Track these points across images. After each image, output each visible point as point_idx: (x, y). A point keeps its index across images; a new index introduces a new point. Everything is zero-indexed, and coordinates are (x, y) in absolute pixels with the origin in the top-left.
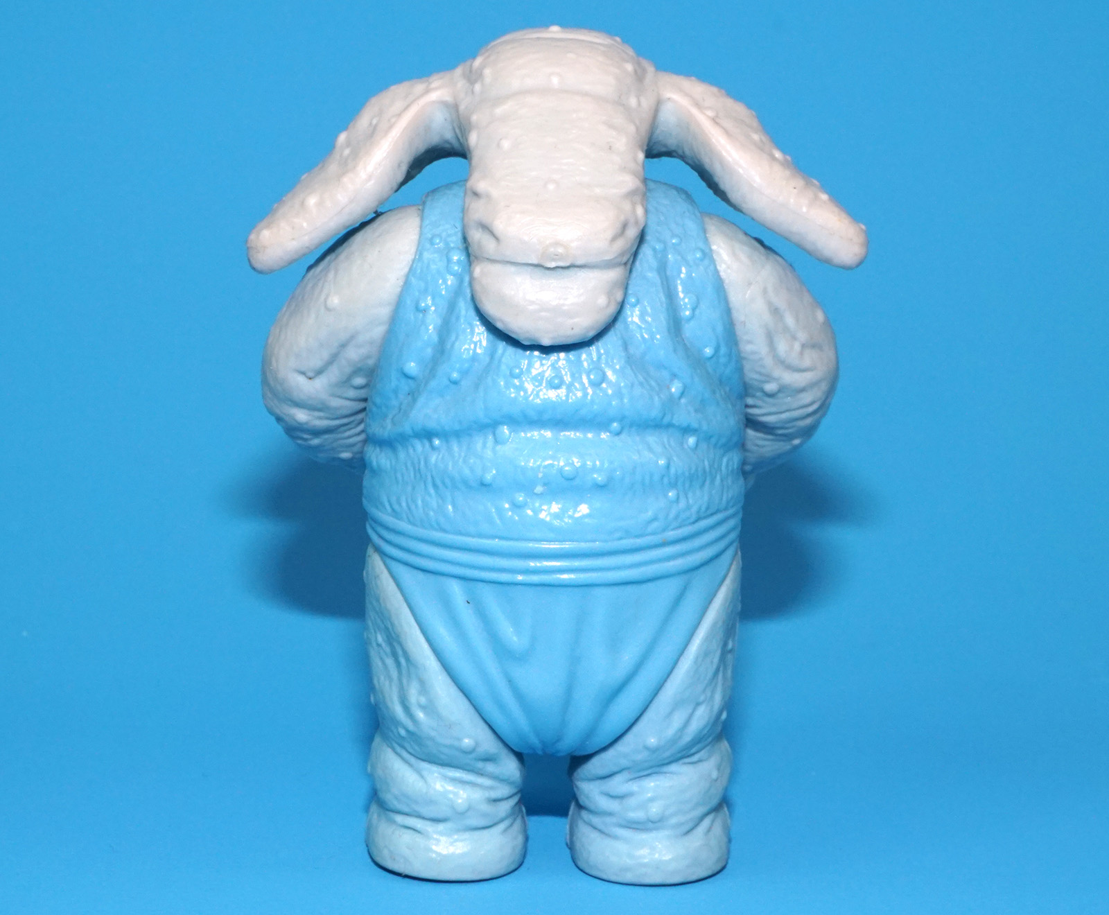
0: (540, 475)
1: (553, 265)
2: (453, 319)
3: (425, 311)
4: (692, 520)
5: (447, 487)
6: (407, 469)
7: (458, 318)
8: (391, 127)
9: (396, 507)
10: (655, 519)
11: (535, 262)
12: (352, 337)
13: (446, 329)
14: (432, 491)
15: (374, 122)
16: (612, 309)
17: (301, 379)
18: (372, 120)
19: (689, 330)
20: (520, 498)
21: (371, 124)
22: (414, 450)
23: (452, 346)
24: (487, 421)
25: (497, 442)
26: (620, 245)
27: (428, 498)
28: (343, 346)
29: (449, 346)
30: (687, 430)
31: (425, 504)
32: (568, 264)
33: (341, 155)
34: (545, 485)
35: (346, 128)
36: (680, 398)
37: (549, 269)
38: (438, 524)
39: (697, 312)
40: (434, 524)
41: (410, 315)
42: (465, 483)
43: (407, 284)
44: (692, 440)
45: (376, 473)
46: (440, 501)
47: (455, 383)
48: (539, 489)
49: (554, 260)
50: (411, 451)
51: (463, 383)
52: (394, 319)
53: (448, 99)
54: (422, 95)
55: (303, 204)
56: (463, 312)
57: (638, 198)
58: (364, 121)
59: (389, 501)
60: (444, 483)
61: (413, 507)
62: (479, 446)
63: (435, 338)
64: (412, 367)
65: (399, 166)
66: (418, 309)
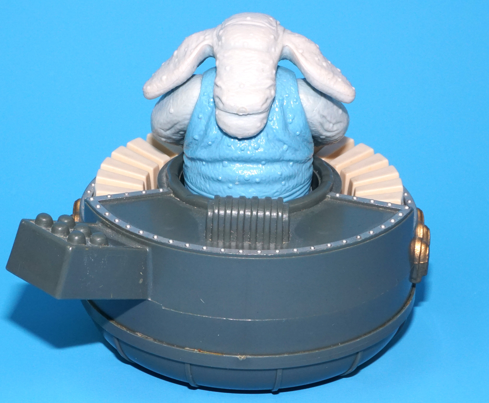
0: (237, 179)
1: (241, 114)
2: (209, 124)
3: (201, 118)
4: (291, 190)
5: (207, 179)
6: (195, 169)
7: (211, 124)
8: (191, 53)
9: (192, 181)
10: (277, 192)
11: (236, 113)
12: (178, 123)
13: (207, 126)
14: (202, 178)
15: (186, 49)
16: (263, 126)
17: (162, 131)
18: (185, 48)
19: (291, 127)
20: (231, 185)
21: (185, 50)
22: (197, 164)
23: (209, 133)
24: (219, 159)
25: (223, 166)
26: (265, 106)
27: (201, 181)
28: (175, 124)
29: (208, 132)
30: (289, 161)
31: (200, 183)
32: (247, 114)
33: (175, 61)
34: (239, 182)
35: (177, 49)
36: (287, 151)
37: (241, 115)
38: (204, 190)
39: (294, 121)
40: (203, 189)
41: (196, 119)
42: (213, 178)
43: (195, 108)
44: (291, 163)
45: (186, 166)
46: (205, 183)
47: (210, 145)
48: (237, 183)
49: (242, 112)
50: (196, 164)
51: (212, 145)
52: (191, 119)
53: (211, 44)
54: (203, 41)
55: (161, 79)
56: (213, 122)
57: (272, 88)
58: (183, 48)
59: (190, 178)
60: (206, 178)
61: (197, 183)
62: (218, 167)
63: (204, 128)
64: (196, 137)
65: (194, 67)
66: (198, 118)
